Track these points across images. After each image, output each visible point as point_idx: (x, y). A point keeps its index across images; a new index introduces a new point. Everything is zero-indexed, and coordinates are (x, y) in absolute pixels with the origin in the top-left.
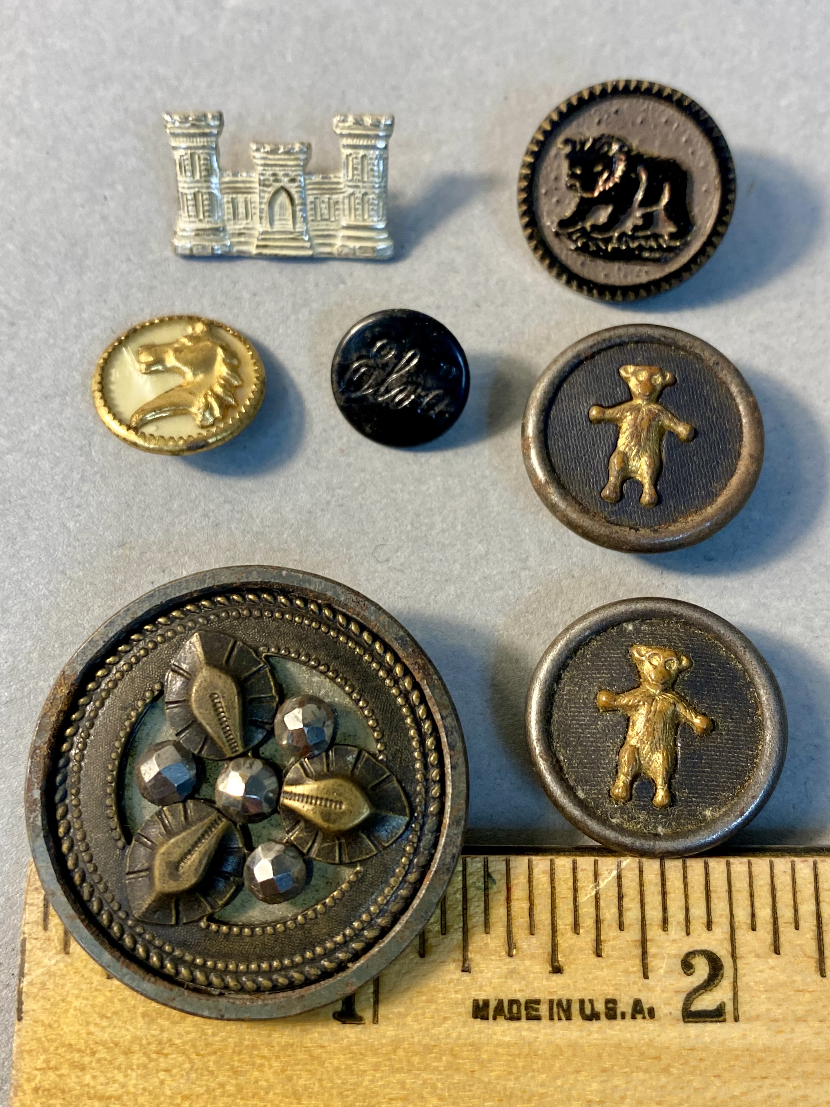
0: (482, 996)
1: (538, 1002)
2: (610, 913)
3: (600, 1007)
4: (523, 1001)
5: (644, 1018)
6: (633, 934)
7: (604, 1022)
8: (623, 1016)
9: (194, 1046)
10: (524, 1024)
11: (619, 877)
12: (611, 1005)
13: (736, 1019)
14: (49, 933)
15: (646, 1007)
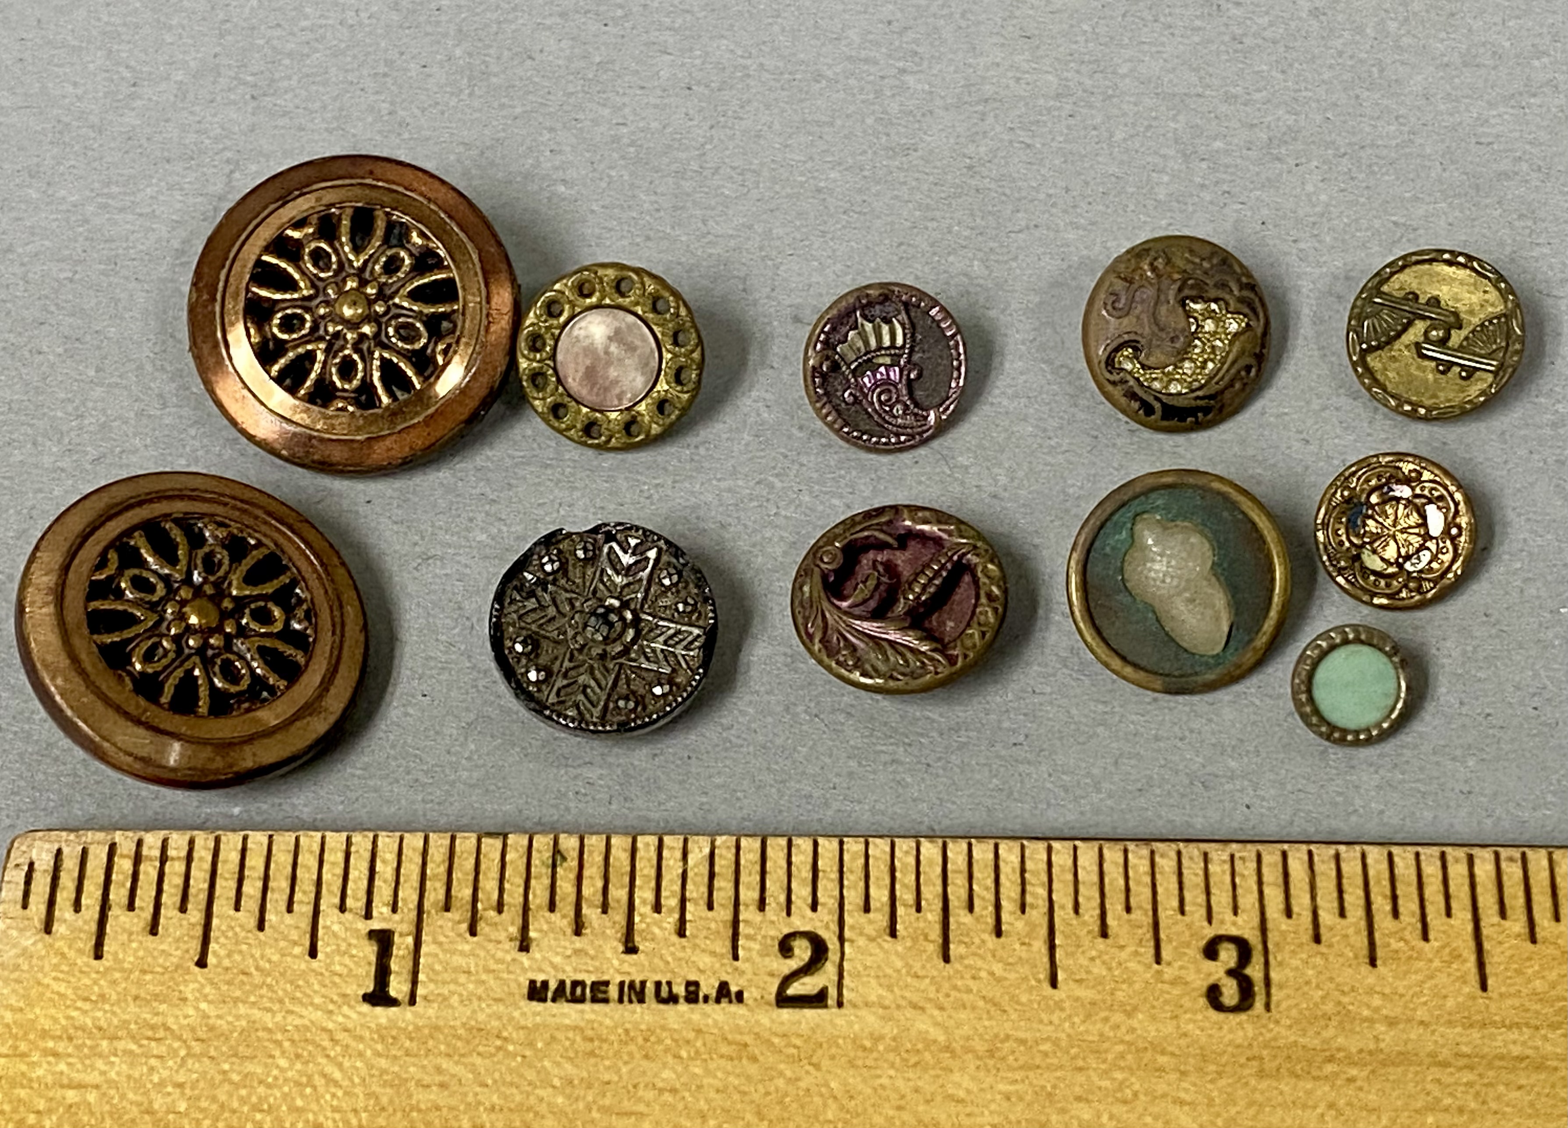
0: (540, 978)
1: (607, 983)
2: (696, 890)
3: (680, 990)
4: (589, 983)
5: (730, 1002)
6: (723, 913)
7: (683, 1007)
8: (706, 999)
9: (193, 1030)
10: (587, 1007)
11: (712, 855)
12: (692, 988)
13: (840, 1004)
14: (28, 911)
15: (734, 989)
